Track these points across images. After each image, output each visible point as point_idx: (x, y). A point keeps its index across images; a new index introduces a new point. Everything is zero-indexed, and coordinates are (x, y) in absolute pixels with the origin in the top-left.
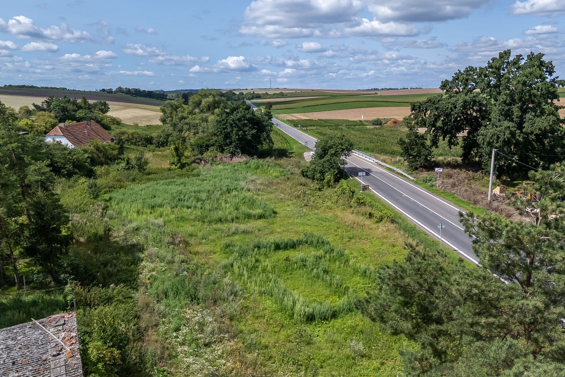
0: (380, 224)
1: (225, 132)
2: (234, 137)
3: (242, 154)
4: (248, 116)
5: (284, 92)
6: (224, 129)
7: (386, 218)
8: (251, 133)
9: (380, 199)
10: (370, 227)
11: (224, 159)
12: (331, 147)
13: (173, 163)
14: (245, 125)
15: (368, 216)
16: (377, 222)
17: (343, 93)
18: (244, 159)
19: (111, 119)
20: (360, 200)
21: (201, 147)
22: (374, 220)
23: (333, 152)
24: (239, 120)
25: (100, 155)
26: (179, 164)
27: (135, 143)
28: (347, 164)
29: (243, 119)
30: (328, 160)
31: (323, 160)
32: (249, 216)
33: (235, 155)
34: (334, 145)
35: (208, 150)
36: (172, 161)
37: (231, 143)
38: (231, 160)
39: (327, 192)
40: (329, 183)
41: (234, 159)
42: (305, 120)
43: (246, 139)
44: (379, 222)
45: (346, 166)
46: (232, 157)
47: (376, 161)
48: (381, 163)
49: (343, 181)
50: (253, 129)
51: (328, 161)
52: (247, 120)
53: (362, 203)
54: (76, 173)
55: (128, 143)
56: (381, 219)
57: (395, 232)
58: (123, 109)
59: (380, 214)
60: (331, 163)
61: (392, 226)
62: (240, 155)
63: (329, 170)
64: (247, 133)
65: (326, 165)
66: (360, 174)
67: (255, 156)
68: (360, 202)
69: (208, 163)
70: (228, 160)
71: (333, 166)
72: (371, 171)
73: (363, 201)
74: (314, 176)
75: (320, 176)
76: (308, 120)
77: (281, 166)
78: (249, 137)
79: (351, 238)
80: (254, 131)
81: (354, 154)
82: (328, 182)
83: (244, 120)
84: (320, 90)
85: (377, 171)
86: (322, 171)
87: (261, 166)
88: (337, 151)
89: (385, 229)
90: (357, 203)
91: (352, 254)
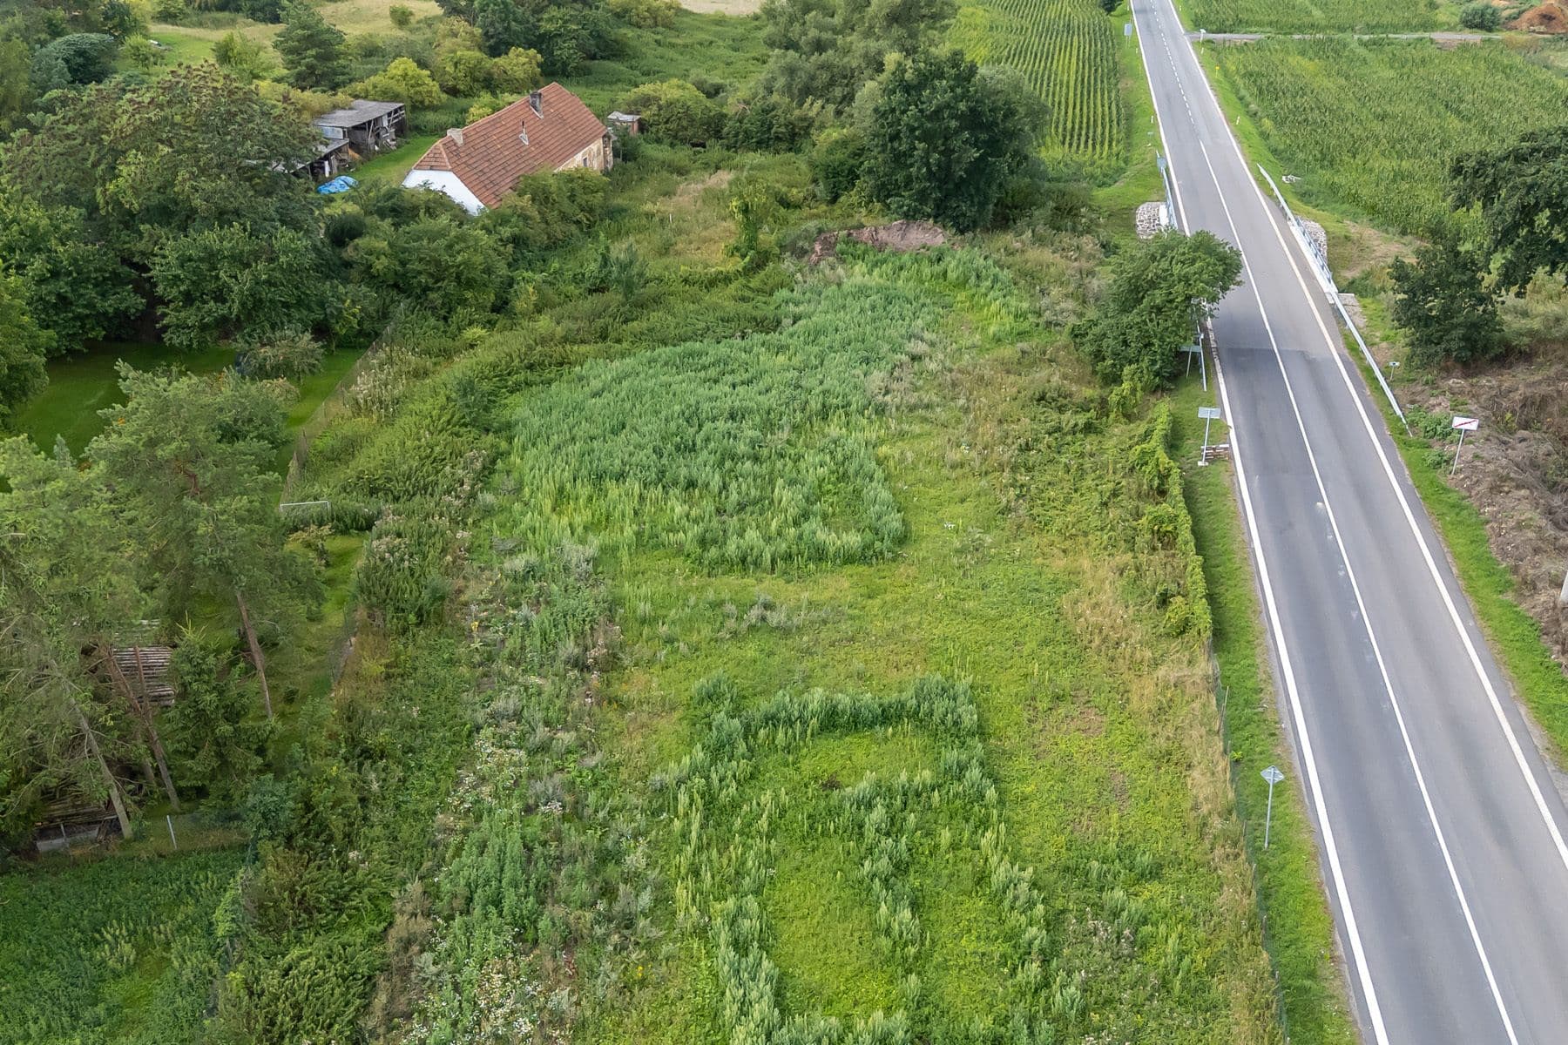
1: (893, 149)
3: (936, 221)
6: (892, 138)
7: (1194, 631)
11: (883, 235)
12: (1154, 284)
13: (736, 249)
15: (1154, 601)
16: (1168, 636)
18: (941, 236)
20: (1161, 523)
23: (1158, 301)
24: (937, 115)
26: (752, 253)
27: (676, 133)
29: (946, 114)
30: (1140, 323)
31: (1127, 319)
33: (915, 221)
34: (1165, 279)
36: (733, 243)
40: (1124, 405)
41: (912, 232)
44: (1174, 638)
50: (973, 147)
52: (958, 117)
53: (1168, 532)
55: (658, 130)
56: (1181, 629)
57: (1196, 696)
59: (1184, 610)
61: (1204, 665)
62: (931, 221)
63: (1140, 354)
64: (954, 157)
69: (833, 246)
71: (1153, 343)
73: (1170, 528)
80: (975, 155)
82: (1122, 403)
88: (1171, 301)
89: (1174, 675)
90: (1153, 532)
91: (1023, 779)
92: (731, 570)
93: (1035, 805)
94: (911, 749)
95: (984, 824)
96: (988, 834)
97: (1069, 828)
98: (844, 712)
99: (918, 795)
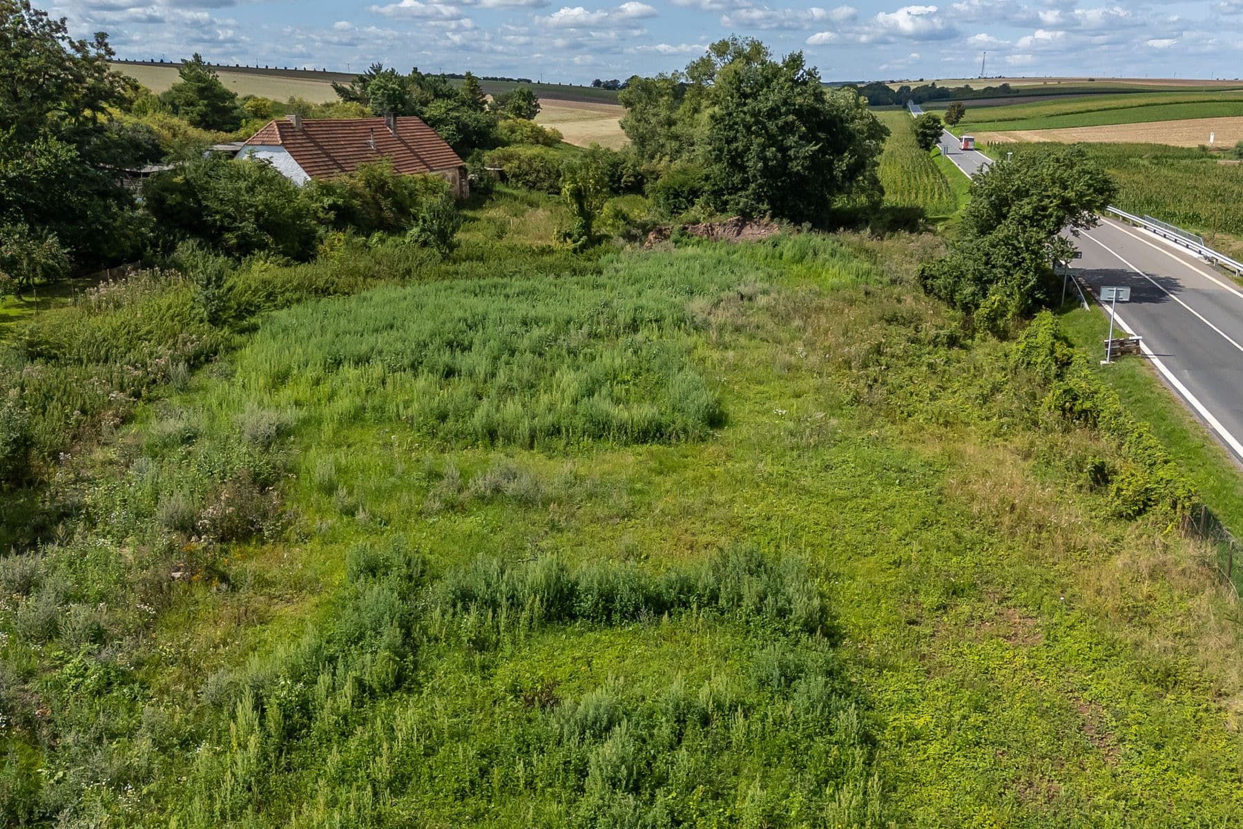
0: (1130, 531)
1: (729, 151)
2: (754, 165)
3: (772, 217)
4: (799, 100)
5: (1012, 85)
6: (729, 142)
7: (1165, 506)
8: (802, 151)
9: (1171, 400)
10: (1078, 539)
11: (719, 230)
12: (1021, 193)
13: (569, 235)
14: (787, 129)
15: (1085, 479)
16: (1121, 516)
17: (1175, 85)
18: (777, 230)
19: (532, 131)
20: (1075, 398)
21: (677, 195)
22: (1108, 501)
23: (1027, 210)
24: (773, 113)
25: (383, 203)
26: (584, 238)
27: (535, 183)
28: (1076, 255)
29: (783, 109)
30: (1007, 237)
31: (989, 238)
32: (600, 430)
33: (751, 218)
34: (1035, 185)
35: (693, 204)
36: (565, 229)
37: (746, 182)
38: (739, 234)
39: (984, 350)
40: (994, 320)
41: (747, 231)
42: (1039, 143)
43: (790, 175)
44: (1130, 518)
45: (1074, 264)
46: (740, 226)
47: (1210, 253)
48: (1223, 259)
49: (1045, 320)
50: (809, 142)
51: (1006, 241)
52: (796, 112)
53: (1085, 411)
54: (263, 246)
55: (518, 181)
56: (1142, 505)
57: (1195, 592)
58: (602, 118)
59: (1141, 478)
60: (1015, 248)
61: (1188, 550)
62: (767, 219)
63: (1008, 274)
64: (791, 153)
65: (998, 258)
66: (1107, 293)
67: (807, 225)
68: (1077, 408)
69: (667, 237)
70: (730, 233)
71: (1024, 259)
72: (1177, 285)
73: (1088, 405)
74: (953, 292)
75: (973, 294)
76: (1045, 144)
77: (870, 254)
78: (796, 167)
79: (956, 592)
80: (814, 147)
81: (1142, 230)
82: (993, 318)
83: (787, 113)
84: (1113, 79)
85: (1200, 287)
86: (982, 275)
87: (810, 254)
88: (1045, 208)
89: (1145, 560)
90: (1064, 410)
91: (908, 704)
92: (474, 444)
93: (934, 748)
94: (701, 653)
95: (834, 776)
96: (845, 795)
97: (1010, 794)
98: (588, 590)
99: (705, 720)
